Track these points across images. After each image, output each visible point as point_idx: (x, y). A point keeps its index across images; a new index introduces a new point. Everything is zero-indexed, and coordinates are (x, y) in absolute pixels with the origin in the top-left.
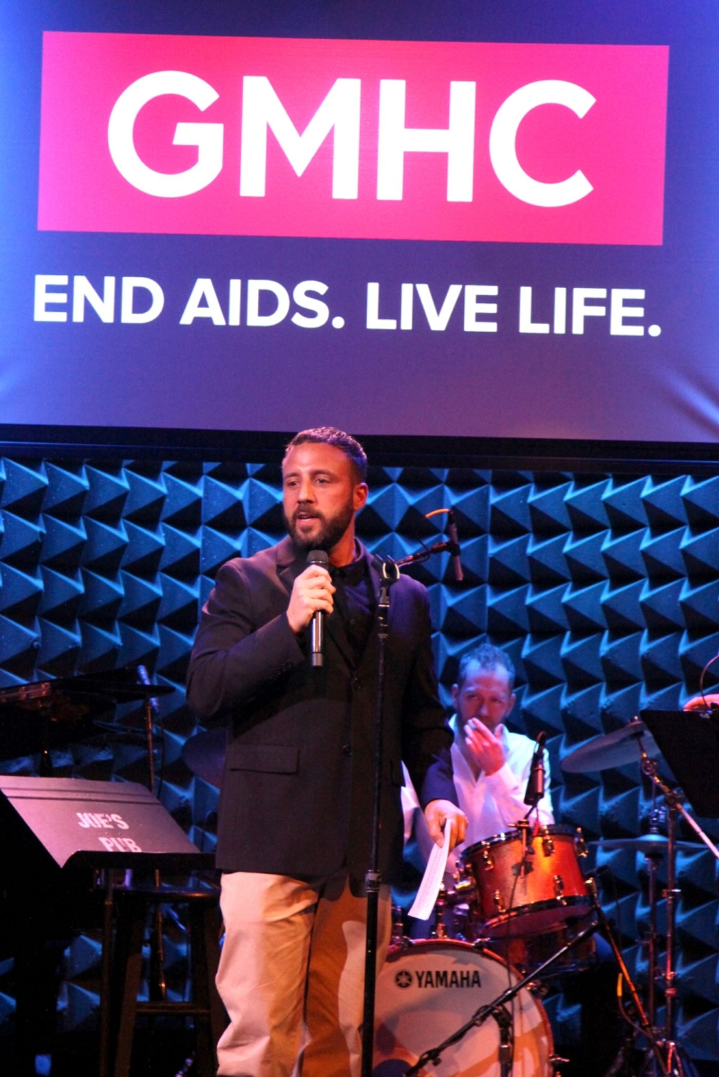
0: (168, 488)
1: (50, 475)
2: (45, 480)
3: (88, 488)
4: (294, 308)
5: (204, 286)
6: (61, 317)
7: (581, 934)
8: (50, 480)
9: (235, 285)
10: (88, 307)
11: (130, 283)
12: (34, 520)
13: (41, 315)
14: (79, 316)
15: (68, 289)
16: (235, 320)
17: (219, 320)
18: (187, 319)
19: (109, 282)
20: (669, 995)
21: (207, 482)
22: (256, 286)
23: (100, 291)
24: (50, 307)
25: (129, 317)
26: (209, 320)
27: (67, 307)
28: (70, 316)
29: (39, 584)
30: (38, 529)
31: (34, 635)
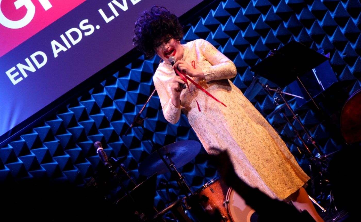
0: (84, 105)
2: (49, 127)
3: (62, 121)
4: (83, 32)
5: (54, 43)
6: (21, 79)
8: (50, 125)
9: (62, 37)
10: (26, 71)
11: (33, 56)
12: (54, 140)
13: (15, 82)
14: (25, 75)
15: (17, 70)
17: (65, 49)
18: (56, 55)
19: (27, 60)
20: (314, 144)
21: (93, 96)
22: (68, 33)
23: (26, 64)
24: (16, 78)
25: (39, 66)
26: (62, 51)
27: (21, 75)
28: (23, 77)
29: (68, 156)
30: (57, 141)
31: (76, 170)
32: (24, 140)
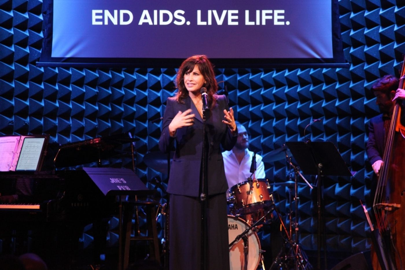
0: (137, 77)
2: (98, 75)
3: (111, 78)
4: (174, 19)
5: (146, 12)
6: (101, 23)
9: (155, 12)
10: (109, 20)
11: (122, 12)
12: (95, 88)
13: (94, 23)
14: (106, 23)
15: (103, 14)
16: (156, 23)
17: (151, 23)
18: (140, 23)
19: (116, 12)
20: (296, 230)
21: (149, 75)
22: (162, 12)
23: (113, 15)
24: (97, 20)
25: (122, 23)
26: (148, 23)
27: (103, 20)
28: (104, 23)
29: (97, 108)
30: (96, 91)
31: (96, 124)
32: (71, 73)
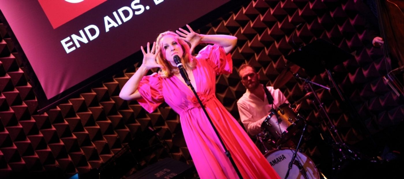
1: (95, 91)
2: (95, 93)
3: (108, 89)
4: (134, 11)
5: (107, 19)
6: (74, 49)
7: (304, 129)
9: (115, 13)
10: (80, 42)
11: (87, 29)
12: (99, 106)
13: (68, 51)
15: (72, 40)
16: (120, 23)
17: (116, 25)
18: (107, 30)
19: (81, 32)
20: (336, 132)
22: (120, 11)
23: (80, 35)
24: (69, 48)
25: (92, 38)
26: (113, 27)
27: (74, 45)
28: (76, 47)
29: (109, 121)
30: (100, 107)
31: (116, 135)
32: (71, 104)
